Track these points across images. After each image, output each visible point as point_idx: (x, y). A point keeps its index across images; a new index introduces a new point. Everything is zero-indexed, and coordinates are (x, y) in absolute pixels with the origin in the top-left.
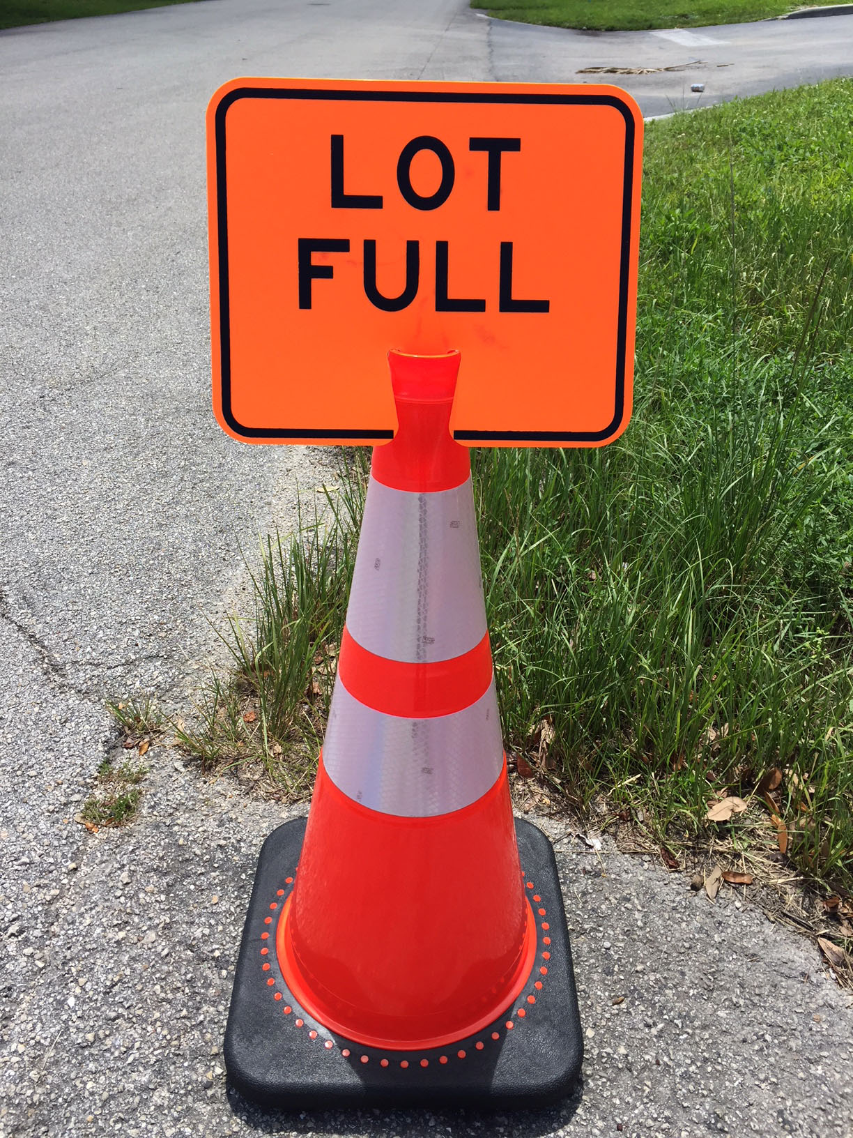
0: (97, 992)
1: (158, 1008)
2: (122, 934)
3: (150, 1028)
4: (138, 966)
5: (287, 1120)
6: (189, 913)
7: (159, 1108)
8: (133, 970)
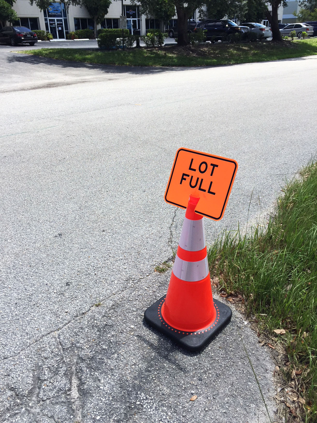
0: (137, 294)
1: (144, 302)
2: (147, 289)
3: (140, 304)
4: (146, 294)
5: (149, 327)
6: (159, 292)
7: (133, 314)
8: (144, 294)
